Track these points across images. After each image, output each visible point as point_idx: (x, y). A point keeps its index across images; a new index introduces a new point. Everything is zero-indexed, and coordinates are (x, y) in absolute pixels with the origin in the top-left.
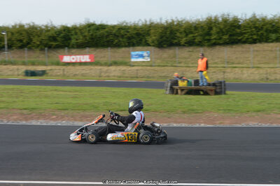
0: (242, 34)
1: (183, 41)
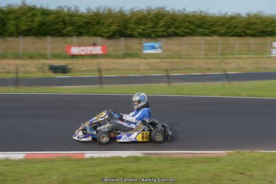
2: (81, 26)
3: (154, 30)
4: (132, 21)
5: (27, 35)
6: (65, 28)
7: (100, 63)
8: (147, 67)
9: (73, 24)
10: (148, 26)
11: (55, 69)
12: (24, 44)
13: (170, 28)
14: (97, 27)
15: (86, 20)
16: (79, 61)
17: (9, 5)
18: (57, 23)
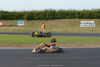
0: (57, 16)
1: (36, 18)
4: (36, 14)
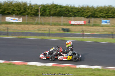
2: (76, 13)
3: (107, 15)
4: (97, 11)
5: (53, 16)
6: (69, 13)
7: (83, 28)
8: (103, 30)
9: (72, 12)
10: (104, 13)
11: (64, 30)
12: (52, 19)
13: (114, 14)
14: (82, 13)
15: (78, 10)
16: (74, 27)
17: (47, 4)
18: (66, 11)
